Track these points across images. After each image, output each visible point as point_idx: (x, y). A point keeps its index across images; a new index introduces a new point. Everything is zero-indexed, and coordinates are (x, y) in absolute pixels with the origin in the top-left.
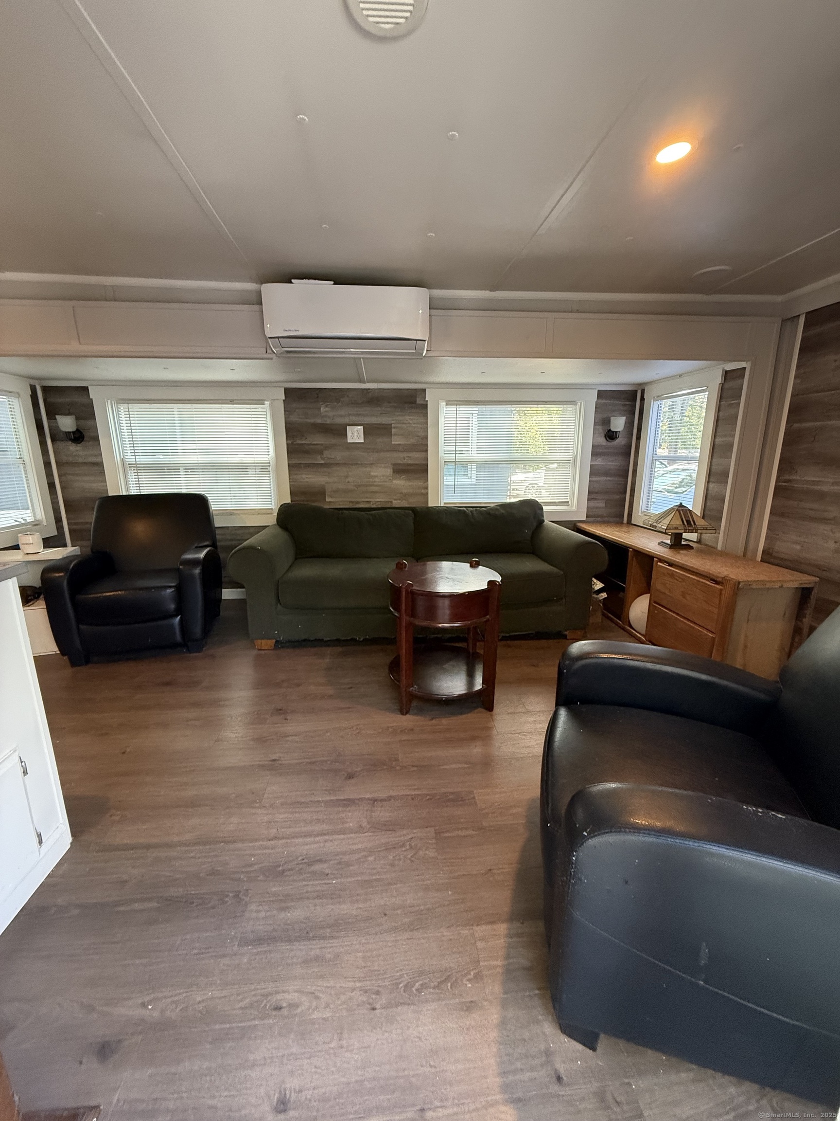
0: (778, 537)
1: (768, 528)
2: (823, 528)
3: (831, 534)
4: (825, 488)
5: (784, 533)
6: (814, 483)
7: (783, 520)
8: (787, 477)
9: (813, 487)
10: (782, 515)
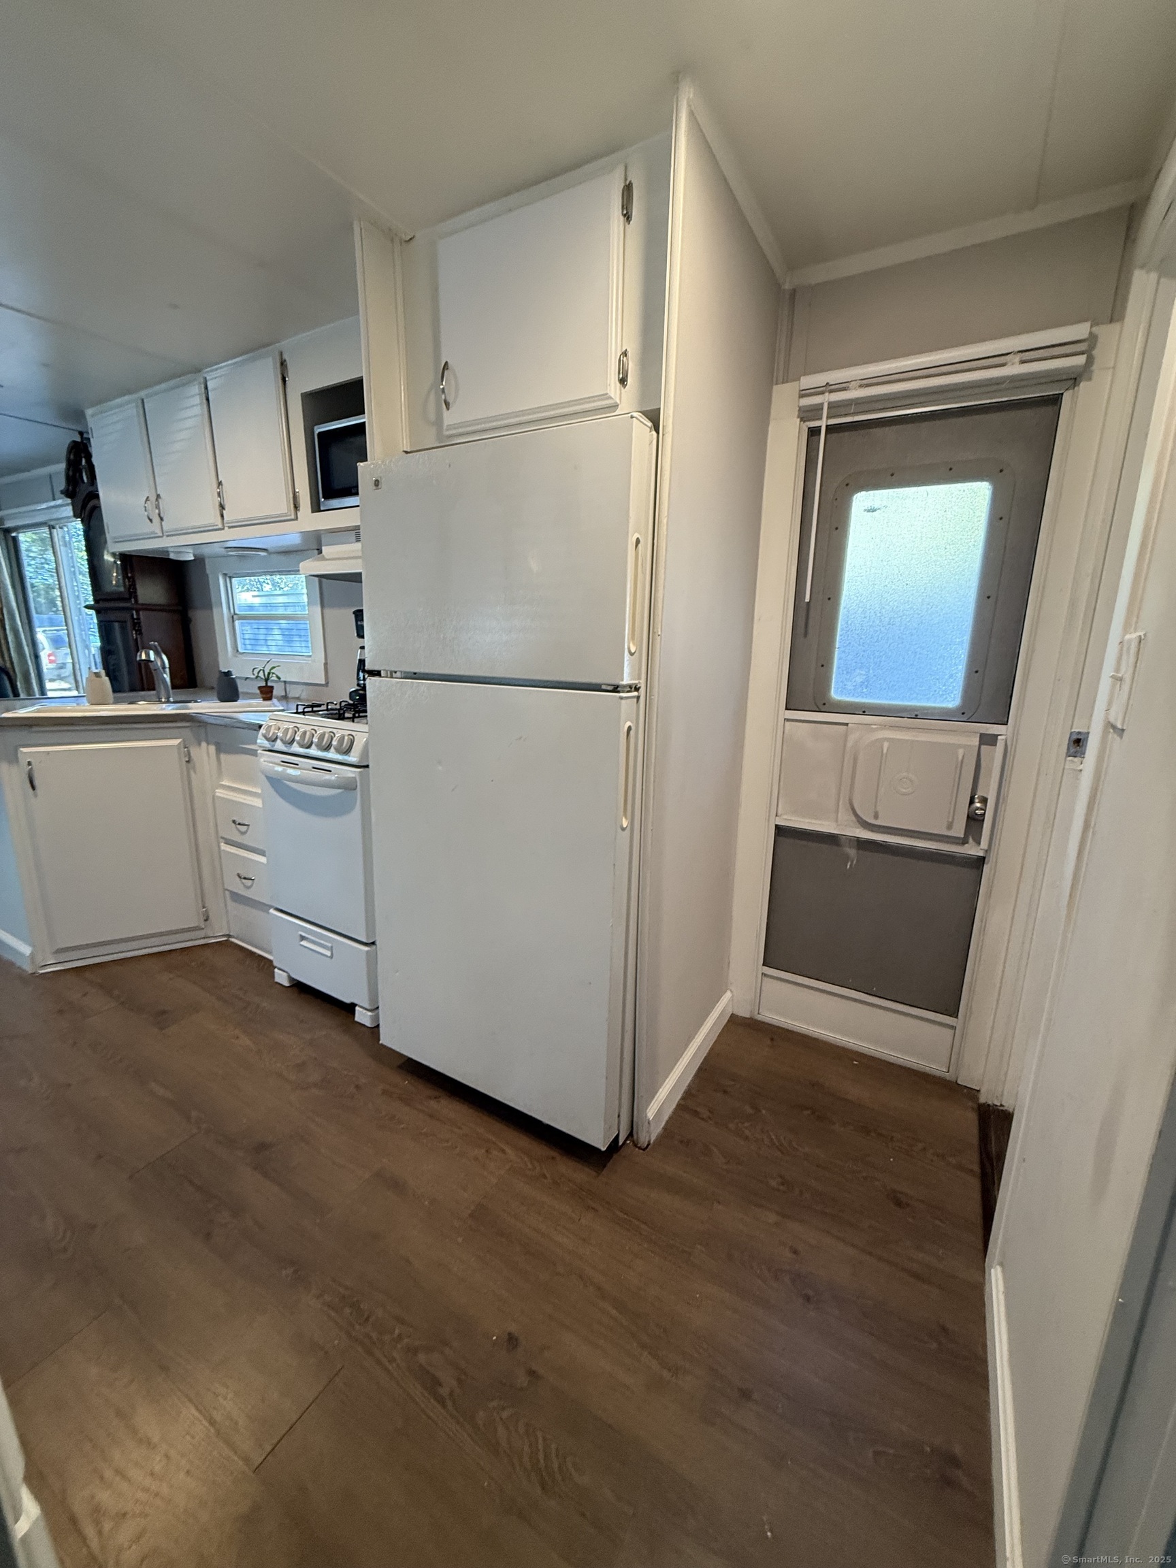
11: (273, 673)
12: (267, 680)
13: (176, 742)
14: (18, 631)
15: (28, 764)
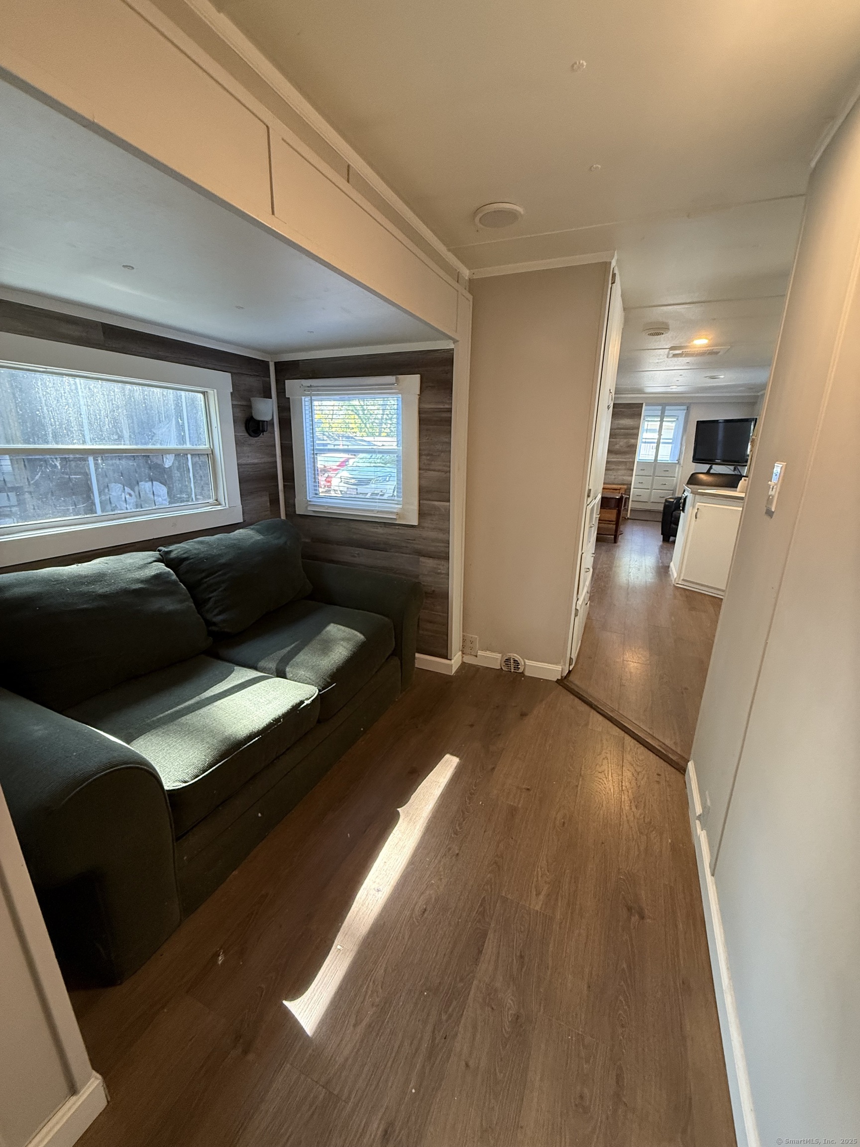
15: (698, 509)
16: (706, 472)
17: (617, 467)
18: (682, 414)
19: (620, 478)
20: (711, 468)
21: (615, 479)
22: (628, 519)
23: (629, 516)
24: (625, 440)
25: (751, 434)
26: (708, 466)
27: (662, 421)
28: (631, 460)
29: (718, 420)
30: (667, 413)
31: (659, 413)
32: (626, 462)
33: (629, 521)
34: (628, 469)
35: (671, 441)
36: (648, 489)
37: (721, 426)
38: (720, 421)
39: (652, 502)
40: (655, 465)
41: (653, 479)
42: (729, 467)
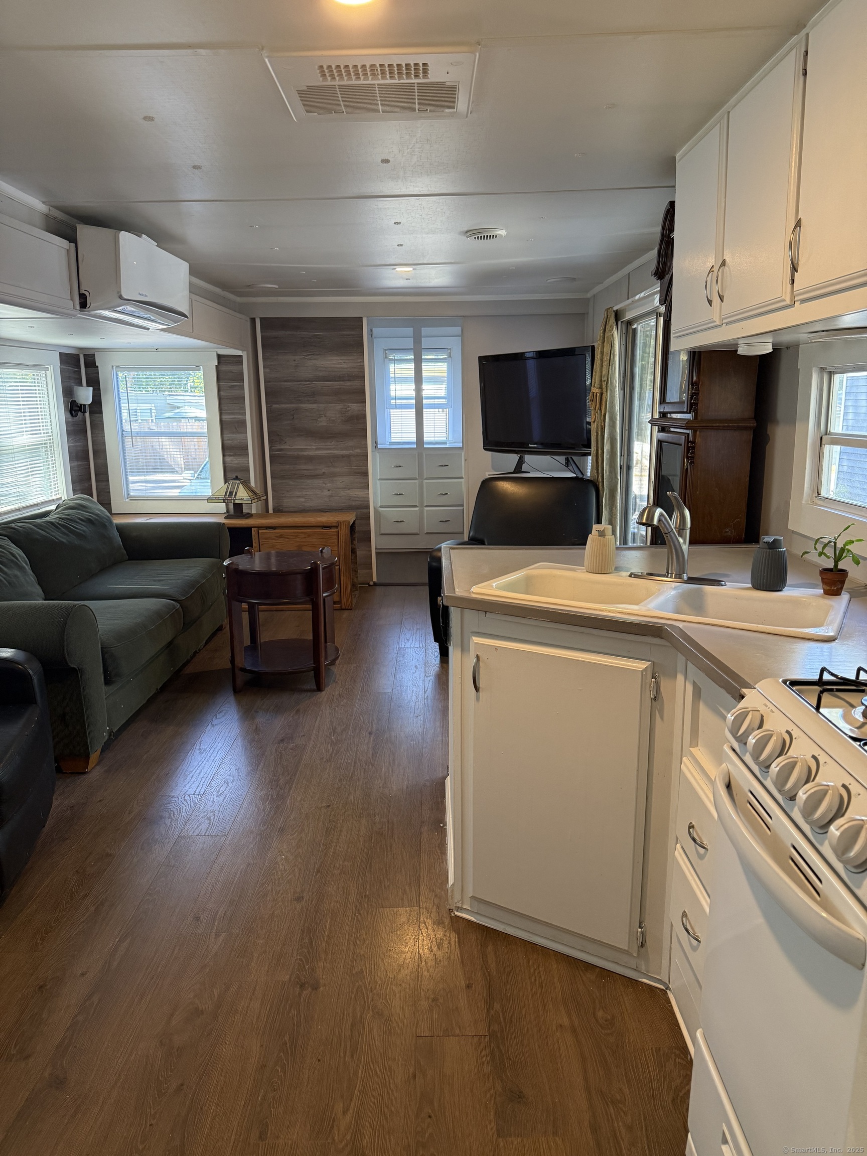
0: (284, 495)
1: (273, 490)
2: (317, 482)
3: (324, 485)
4: (311, 453)
5: (288, 491)
6: (302, 450)
7: (284, 481)
8: (278, 447)
9: (302, 453)
10: (283, 477)
11: (849, 551)
12: (837, 560)
13: (641, 665)
14: (616, 439)
15: (478, 657)
16: (513, 471)
17: (333, 469)
18: (455, 344)
19: (343, 493)
20: (521, 462)
21: (331, 496)
22: (375, 584)
23: (375, 579)
24: (339, 407)
25: (588, 382)
26: (514, 458)
27: (418, 362)
28: (358, 451)
29: (523, 354)
30: (425, 343)
31: (410, 343)
32: (348, 456)
33: (379, 590)
34: (356, 473)
35: (443, 401)
36: (415, 506)
37: (531, 365)
38: (527, 355)
39: (427, 533)
40: (420, 456)
41: (421, 486)
42: (555, 457)
